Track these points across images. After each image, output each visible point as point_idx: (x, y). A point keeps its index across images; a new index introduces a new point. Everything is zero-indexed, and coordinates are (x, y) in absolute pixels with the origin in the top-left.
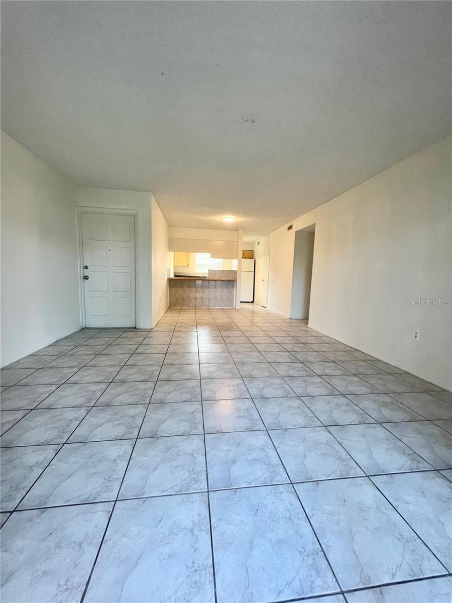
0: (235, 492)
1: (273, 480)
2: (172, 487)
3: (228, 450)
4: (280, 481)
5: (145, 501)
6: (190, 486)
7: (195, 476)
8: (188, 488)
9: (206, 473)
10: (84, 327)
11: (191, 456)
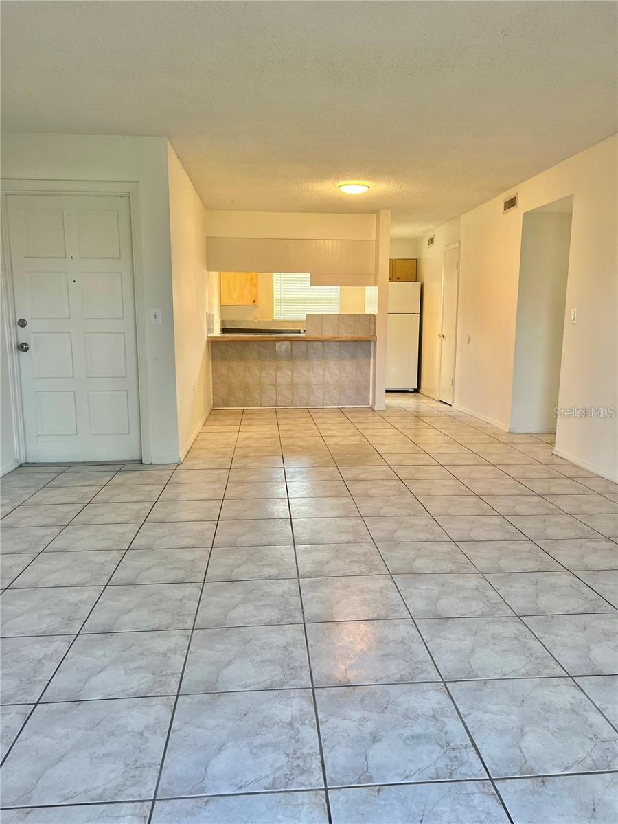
0: (378, 791)
1: (454, 773)
2: (256, 781)
3: (364, 718)
4: (468, 775)
5: (207, 801)
6: (290, 780)
7: (300, 762)
8: (287, 783)
9: (320, 757)
10: (23, 462)
11: (289, 727)
